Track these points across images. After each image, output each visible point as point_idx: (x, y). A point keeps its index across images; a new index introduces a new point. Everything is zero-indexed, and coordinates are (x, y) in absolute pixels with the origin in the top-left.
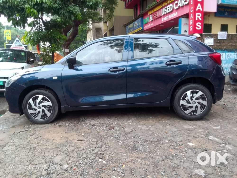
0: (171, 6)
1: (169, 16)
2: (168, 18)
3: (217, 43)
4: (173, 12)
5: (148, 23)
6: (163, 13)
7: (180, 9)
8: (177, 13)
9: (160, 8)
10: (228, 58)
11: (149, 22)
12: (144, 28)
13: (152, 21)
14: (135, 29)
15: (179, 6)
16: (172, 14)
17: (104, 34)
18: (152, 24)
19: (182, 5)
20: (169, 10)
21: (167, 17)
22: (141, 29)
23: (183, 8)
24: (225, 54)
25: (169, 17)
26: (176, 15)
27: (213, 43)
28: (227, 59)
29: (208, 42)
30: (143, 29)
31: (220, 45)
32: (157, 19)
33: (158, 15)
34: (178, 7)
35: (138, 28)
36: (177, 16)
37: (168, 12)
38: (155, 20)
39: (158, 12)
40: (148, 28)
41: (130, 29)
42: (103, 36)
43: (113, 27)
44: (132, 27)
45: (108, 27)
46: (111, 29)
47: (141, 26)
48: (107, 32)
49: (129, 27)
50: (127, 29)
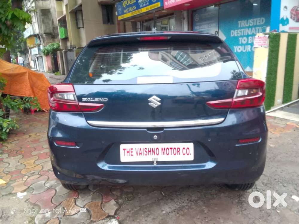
12: (166, 3)
14: (141, 6)
17: (58, 18)
22: (159, 6)
30: (163, 7)
35: (149, 5)
40: (176, 5)
41: (128, 7)
42: (57, 21)
43: (79, 6)
44: (134, 4)
45: (66, 6)
46: (75, 9)
47: (159, 2)
48: (65, 15)
49: (125, 4)
50: (119, 8)
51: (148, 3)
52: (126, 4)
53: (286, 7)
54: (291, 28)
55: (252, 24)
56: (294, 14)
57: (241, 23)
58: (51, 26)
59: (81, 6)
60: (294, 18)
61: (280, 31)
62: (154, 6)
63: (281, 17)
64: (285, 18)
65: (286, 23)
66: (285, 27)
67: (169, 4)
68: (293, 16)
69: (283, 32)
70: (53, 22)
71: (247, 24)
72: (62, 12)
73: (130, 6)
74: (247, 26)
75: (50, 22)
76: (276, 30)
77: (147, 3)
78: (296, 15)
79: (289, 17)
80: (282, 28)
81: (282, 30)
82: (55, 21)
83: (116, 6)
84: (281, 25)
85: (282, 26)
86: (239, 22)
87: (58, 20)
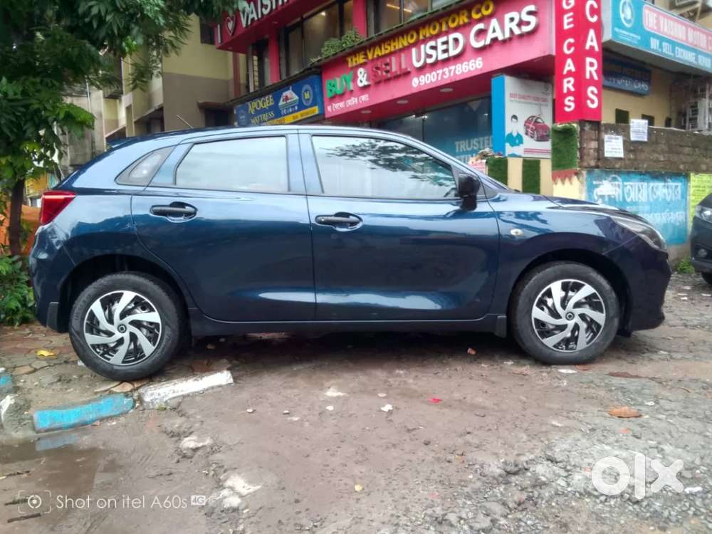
0: (456, 40)
1: (446, 70)
2: (442, 77)
3: (631, 151)
4: (463, 59)
5: (347, 96)
6: (418, 60)
7: (496, 48)
8: (483, 60)
9: (406, 44)
10: (653, 197)
11: (352, 91)
12: (329, 108)
13: (366, 87)
14: (284, 112)
15: (495, 40)
16: (459, 65)
17: (106, 134)
18: (365, 98)
19: (507, 35)
20: (446, 51)
21: (434, 73)
22: (317, 112)
23: (507, 44)
24: (648, 185)
25: (444, 73)
26: (479, 67)
27: (622, 151)
28: (651, 200)
29: (613, 149)
30: (324, 114)
31: (635, 160)
32: (388, 80)
33: (394, 68)
34: (488, 42)
35: (299, 110)
36: (481, 69)
37: (442, 56)
38: (378, 83)
39: (393, 59)
40: (345, 111)
41: (258, 112)
42: (105, 140)
43: (156, 110)
44: (271, 108)
45: (128, 109)
46: (146, 116)
47: (315, 105)
48: (124, 128)
49: (253, 107)
50: (242, 115)
51: (296, 108)
52: (255, 109)
53: (515, 117)
54: (527, 151)
55: (476, 146)
56: (532, 128)
57: (459, 146)
58: (88, 151)
59: (161, 109)
60: (533, 134)
61: (507, 155)
62: (307, 113)
63: (507, 132)
64: (515, 134)
65: (517, 141)
66: (516, 148)
67: (334, 110)
68: (530, 131)
69: (514, 156)
70: (93, 142)
71: (469, 146)
72: (116, 122)
73: (263, 111)
74: (469, 149)
75: (87, 142)
76: (501, 153)
77: (294, 106)
78: (535, 130)
79: (522, 132)
80: (509, 149)
81: (510, 153)
82: (97, 139)
83: (235, 112)
84: (507, 145)
85: (510, 147)
86: (457, 143)
87: (107, 138)
